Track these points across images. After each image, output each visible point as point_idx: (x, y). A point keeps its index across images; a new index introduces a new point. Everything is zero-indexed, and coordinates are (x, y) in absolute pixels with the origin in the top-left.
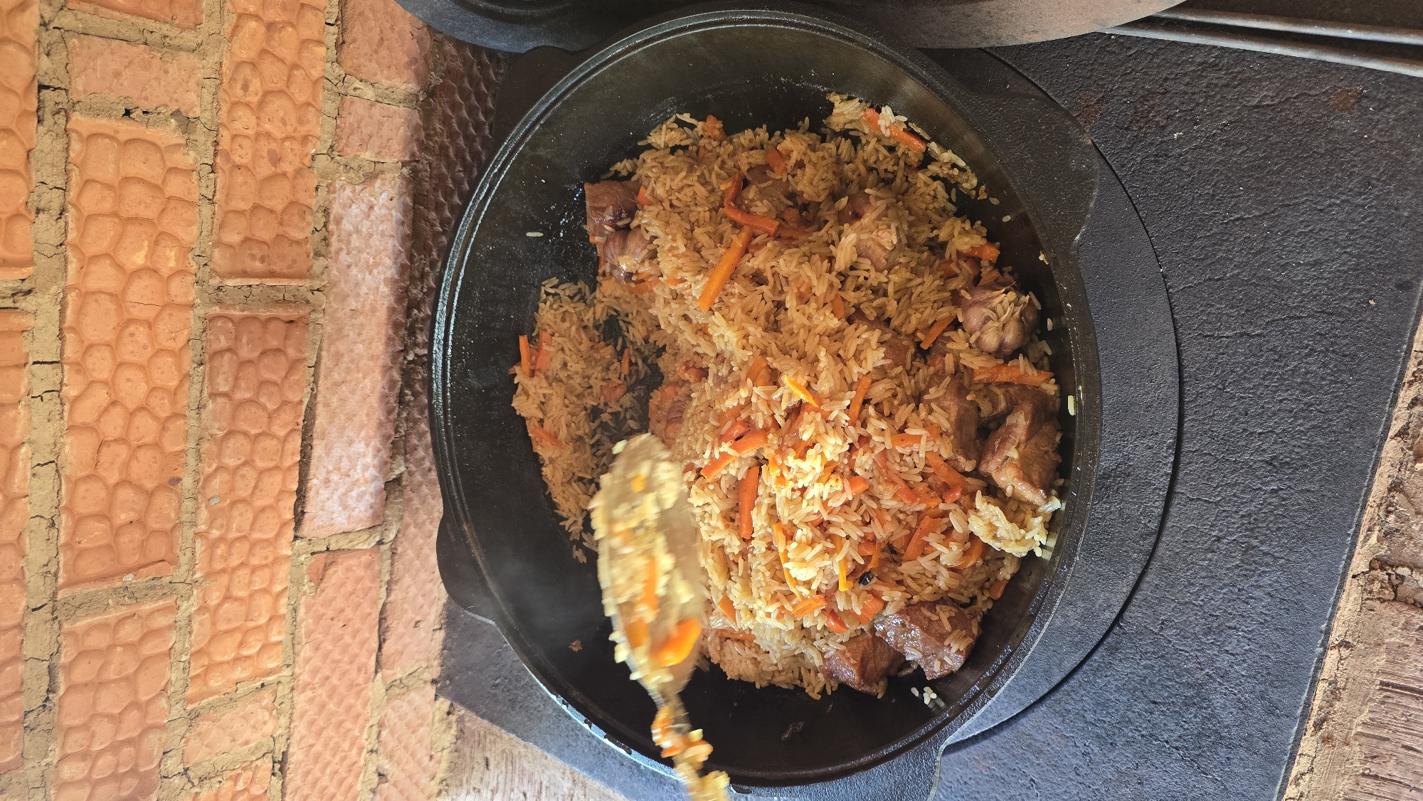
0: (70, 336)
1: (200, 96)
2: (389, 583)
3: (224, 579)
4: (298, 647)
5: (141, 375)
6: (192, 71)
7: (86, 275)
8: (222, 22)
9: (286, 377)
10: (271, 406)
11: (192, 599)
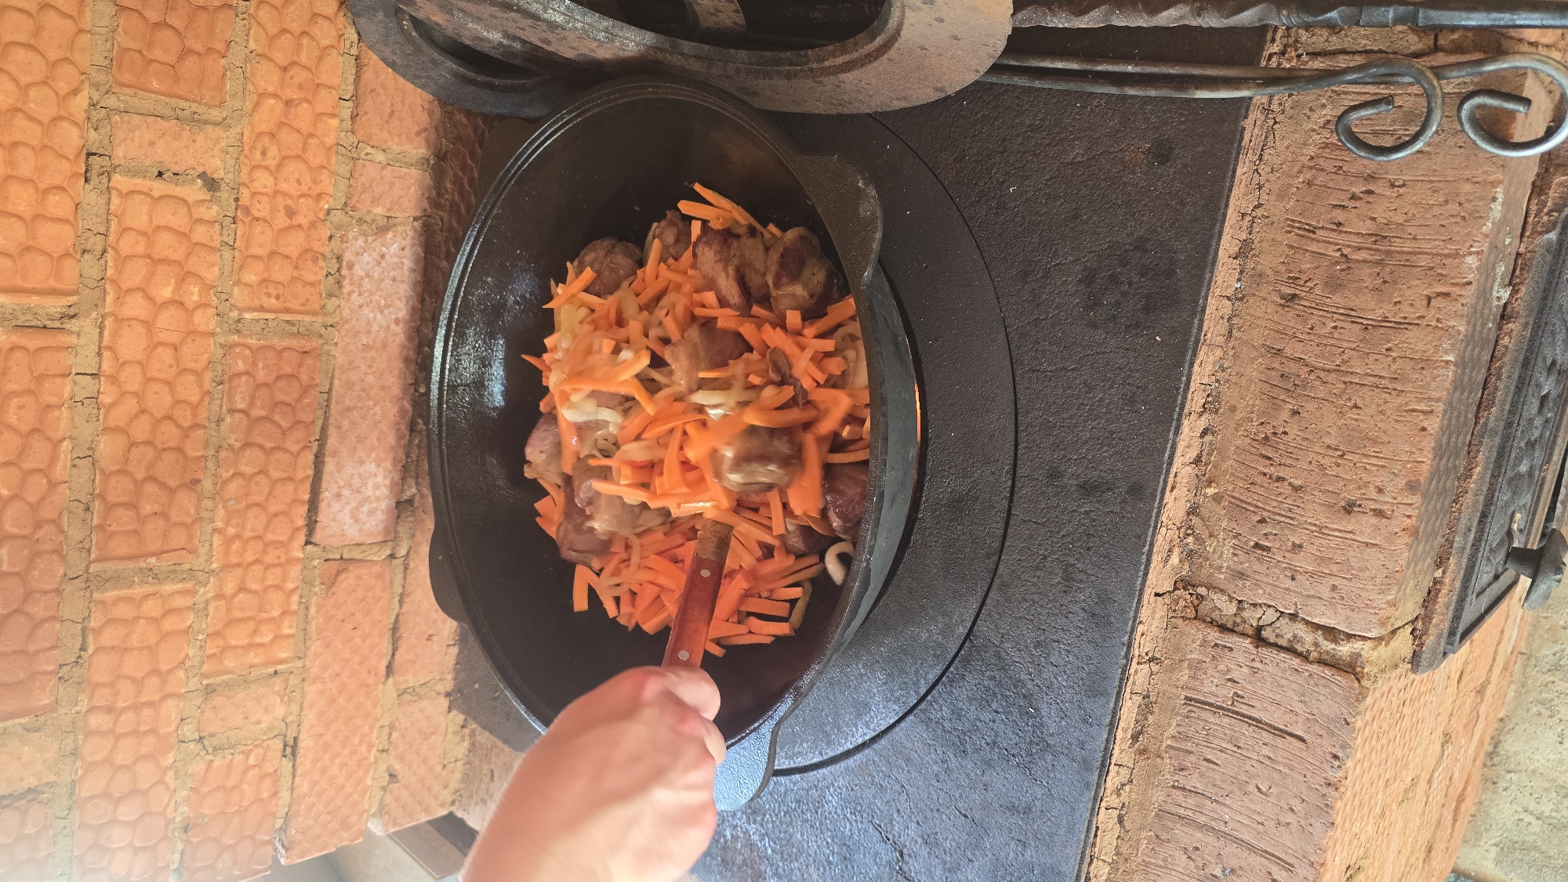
0: (106, 354)
1: (224, 161)
2: (402, 595)
3: (239, 572)
4: (309, 643)
5: (167, 389)
6: (217, 141)
7: (122, 304)
8: (244, 100)
9: (299, 400)
10: (284, 424)
11: (209, 585)
